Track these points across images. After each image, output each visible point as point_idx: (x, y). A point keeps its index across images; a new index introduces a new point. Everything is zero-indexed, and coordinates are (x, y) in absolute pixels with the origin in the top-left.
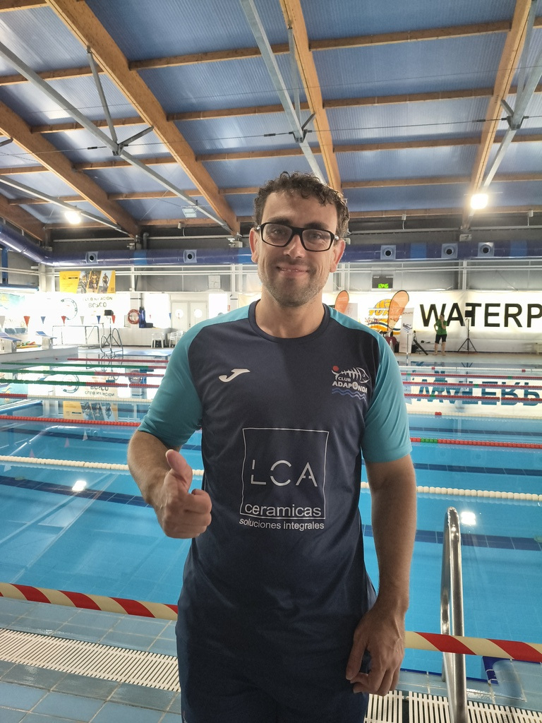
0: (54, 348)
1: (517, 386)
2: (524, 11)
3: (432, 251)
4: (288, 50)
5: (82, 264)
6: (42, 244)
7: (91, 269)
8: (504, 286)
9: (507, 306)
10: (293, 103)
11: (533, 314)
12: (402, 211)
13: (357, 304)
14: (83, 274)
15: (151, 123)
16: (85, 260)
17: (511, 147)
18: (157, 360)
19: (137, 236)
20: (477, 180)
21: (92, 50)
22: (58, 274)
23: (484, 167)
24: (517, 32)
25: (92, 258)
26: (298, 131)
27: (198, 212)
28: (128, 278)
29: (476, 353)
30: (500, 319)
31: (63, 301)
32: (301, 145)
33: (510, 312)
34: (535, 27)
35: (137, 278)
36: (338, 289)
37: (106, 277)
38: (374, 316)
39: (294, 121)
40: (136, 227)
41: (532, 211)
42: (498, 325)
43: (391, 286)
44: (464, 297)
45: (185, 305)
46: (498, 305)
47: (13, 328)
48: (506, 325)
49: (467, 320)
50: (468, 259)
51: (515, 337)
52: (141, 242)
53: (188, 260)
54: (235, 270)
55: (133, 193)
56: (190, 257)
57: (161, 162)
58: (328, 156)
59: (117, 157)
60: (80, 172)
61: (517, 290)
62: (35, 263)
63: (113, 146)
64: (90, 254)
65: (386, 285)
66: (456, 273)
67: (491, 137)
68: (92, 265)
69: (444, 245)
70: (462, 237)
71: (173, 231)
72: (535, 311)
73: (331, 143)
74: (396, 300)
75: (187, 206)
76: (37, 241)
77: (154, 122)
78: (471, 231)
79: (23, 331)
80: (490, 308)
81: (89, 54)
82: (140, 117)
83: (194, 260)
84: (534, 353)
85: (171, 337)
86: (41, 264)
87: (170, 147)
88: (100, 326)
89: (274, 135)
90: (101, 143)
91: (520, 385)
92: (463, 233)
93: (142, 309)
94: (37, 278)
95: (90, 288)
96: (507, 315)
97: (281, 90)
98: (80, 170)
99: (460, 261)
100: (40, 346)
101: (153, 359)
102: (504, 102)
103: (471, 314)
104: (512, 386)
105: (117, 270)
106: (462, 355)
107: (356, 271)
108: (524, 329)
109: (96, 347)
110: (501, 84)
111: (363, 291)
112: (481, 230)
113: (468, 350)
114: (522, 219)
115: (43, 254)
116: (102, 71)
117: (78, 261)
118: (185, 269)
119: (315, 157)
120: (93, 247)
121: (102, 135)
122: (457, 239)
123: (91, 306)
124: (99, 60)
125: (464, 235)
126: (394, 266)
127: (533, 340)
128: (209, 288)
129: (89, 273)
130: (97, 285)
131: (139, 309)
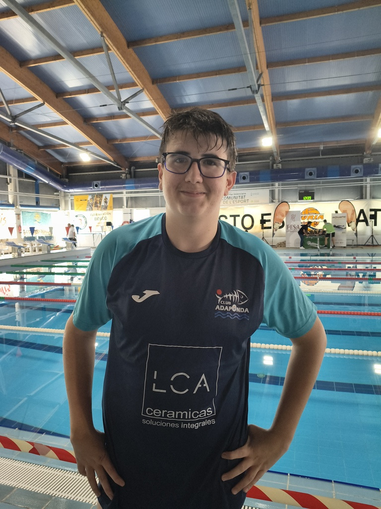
3: (344, 172)
5: (89, 190)
6: (61, 177)
12: (320, 143)
14: (90, 197)
15: (142, 86)
16: (92, 188)
19: (127, 169)
21: (104, 35)
22: (73, 198)
25: (96, 186)
26: (255, 85)
28: (121, 199)
29: (378, 245)
31: (77, 216)
32: (256, 96)
35: (128, 199)
36: (272, 202)
37: (106, 199)
39: (252, 78)
40: (126, 162)
43: (313, 198)
44: (369, 205)
47: (44, 236)
49: (371, 222)
50: (370, 176)
52: (130, 173)
55: (125, 139)
57: (146, 115)
58: (269, 104)
59: (121, 111)
60: (88, 125)
62: (57, 191)
63: (119, 104)
64: (95, 183)
65: (310, 197)
66: (361, 187)
68: (96, 191)
69: (353, 167)
71: (153, 164)
73: (270, 94)
76: (57, 175)
77: (144, 85)
78: (372, 155)
79: (50, 238)
81: (102, 38)
82: (135, 82)
86: (61, 191)
87: (155, 103)
88: (103, 233)
89: (236, 89)
90: (109, 101)
92: (366, 157)
93: (131, 221)
94: (58, 201)
97: (246, 54)
98: (89, 123)
99: (364, 178)
100: (62, 248)
103: (374, 217)
105: (114, 193)
106: (368, 247)
107: (286, 188)
111: (292, 202)
115: (62, 184)
117: (87, 188)
119: (263, 105)
120: (97, 178)
121: (111, 96)
122: (362, 162)
123: (96, 219)
124: (108, 42)
125: (367, 159)
126: (315, 183)
129: (94, 197)
130: (100, 204)
131: (129, 221)
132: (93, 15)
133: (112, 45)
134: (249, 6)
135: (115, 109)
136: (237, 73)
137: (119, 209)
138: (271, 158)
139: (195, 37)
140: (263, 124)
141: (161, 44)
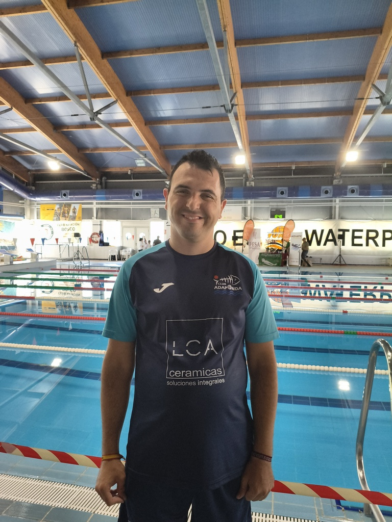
0: (40, 261)
1: (375, 289)
3: (315, 192)
4: (223, 46)
5: (58, 199)
6: (27, 184)
7: (64, 203)
8: (365, 217)
9: (368, 231)
11: (386, 237)
12: (292, 163)
13: (260, 230)
14: (57, 207)
15: (116, 97)
16: (60, 197)
18: (112, 270)
19: (98, 179)
20: (349, 141)
21: (78, 44)
22: (39, 206)
23: (355, 132)
24: (387, 36)
25: (65, 195)
26: (228, 105)
27: (146, 163)
28: (91, 209)
29: (345, 265)
30: (363, 241)
31: (42, 226)
32: (229, 115)
33: (370, 236)
35: (97, 210)
36: (245, 219)
37: (75, 209)
38: (272, 238)
39: (227, 97)
40: (97, 172)
41: (386, 164)
42: (361, 245)
43: (284, 217)
44: (337, 225)
45: (133, 230)
46: (361, 231)
47: (7, 246)
48: (367, 245)
49: (339, 242)
50: (340, 197)
51: (374, 254)
52: (101, 183)
53: (136, 197)
55: (96, 148)
56: (137, 194)
57: (121, 126)
58: (243, 123)
59: (93, 122)
60: (59, 132)
61: (375, 220)
62: (22, 198)
63: (90, 114)
64: (64, 192)
65: (281, 216)
66: (331, 207)
67: (362, 110)
68: (64, 200)
69: (323, 188)
70: (335, 182)
71: (125, 176)
72: (388, 235)
73: (245, 114)
74: (287, 226)
75: (139, 158)
76: (23, 182)
77: (118, 97)
78: (341, 177)
79: (13, 248)
80: (355, 232)
81: (76, 47)
82: (108, 93)
83: (141, 197)
84: (387, 265)
85: (123, 253)
86: (27, 199)
87: (129, 115)
88: (71, 245)
89: (210, 107)
90: (81, 111)
91: (377, 289)
92: (336, 179)
93: (101, 233)
94: (23, 209)
95: (62, 217)
96: (368, 238)
97: (220, 75)
98: (59, 131)
99: (333, 199)
100: (26, 259)
101: (110, 269)
102: (374, 86)
103: (342, 237)
105: (83, 204)
106: (336, 266)
107: (259, 205)
108: (380, 248)
110: (373, 73)
111: (264, 220)
112: (348, 177)
113: (340, 263)
114: (378, 169)
115: (28, 192)
116: (82, 58)
117: (54, 197)
118: (133, 204)
120: (65, 187)
121: (83, 106)
122: (331, 183)
123: (63, 230)
124: (82, 51)
125: (337, 180)
126: (286, 202)
127: (387, 255)
128: (151, 218)
129: (62, 206)
130: (68, 215)
131: (99, 232)
132: (67, 24)
133: (86, 55)
134: (224, 28)
135: (87, 118)
136: (212, 91)
137: (88, 220)
138: (244, 176)
139: (171, 53)
140: (235, 142)
141: (136, 57)
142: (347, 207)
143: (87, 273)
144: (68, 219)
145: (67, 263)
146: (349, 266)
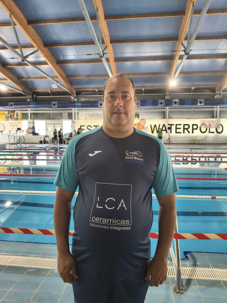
2: (189, 9)
3: (155, 103)
4: (96, 19)
5: (7, 108)
7: (10, 110)
8: (183, 117)
9: (184, 125)
10: (99, 42)
12: (142, 87)
15: (38, 48)
16: (8, 106)
17: (185, 62)
18: (41, 149)
19: (31, 96)
20: (172, 75)
21: (12, 16)
23: (175, 69)
24: (187, 17)
25: (11, 105)
26: (101, 53)
27: (58, 86)
28: (27, 114)
29: (172, 144)
30: (181, 130)
32: (102, 59)
33: (185, 128)
34: (194, 15)
35: (31, 114)
37: (17, 113)
39: (99, 49)
40: (30, 92)
41: (193, 87)
42: (180, 133)
43: (138, 117)
44: (167, 122)
45: (53, 125)
46: (181, 125)
48: (184, 132)
50: (168, 106)
51: (187, 138)
52: (33, 98)
53: (54, 106)
54: (74, 110)
55: (29, 78)
56: (54, 105)
57: (42, 65)
58: (112, 64)
59: (23, 62)
60: (5, 68)
61: (188, 118)
63: (22, 58)
64: (10, 103)
66: (164, 112)
67: (177, 57)
68: (11, 108)
69: (159, 101)
70: (166, 98)
71: (47, 94)
72: (195, 127)
73: (114, 59)
74: (141, 123)
75: (53, 83)
78: (170, 95)
80: (177, 126)
81: (11, 18)
82: (33, 45)
83: (56, 106)
84: (194, 144)
85: (47, 139)
87: (46, 58)
88: (15, 135)
89: (91, 54)
90: (16, 56)
92: (167, 96)
93: (33, 128)
95: (10, 118)
96: (184, 129)
97: (94, 36)
99: (165, 107)
101: (39, 148)
102: (182, 44)
103: (170, 128)
104: (187, 156)
105: (22, 110)
106: (167, 145)
108: (191, 134)
109: (14, 144)
110: (181, 36)
112: (174, 95)
113: (169, 143)
114: (189, 90)
116: (16, 25)
117: (5, 107)
118: (52, 110)
119: (108, 64)
120: (11, 101)
121: (17, 53)
122: (164, 98)
123: (11, 126)
124: (15, 20)
126: (140, 109)
127: (194, 138)
128: (63, 118)
129: (10, 112)
130: (13, 117)
131: (32, 127)
133: (17, 22)
134: (97, 9)
135: (20, 60)
137: (26, 120)
139: (68, 22)
142: (173, 111)
143: (25, 151)
144: (13, 119)
145: (14, 146)
146: (174, 144)
